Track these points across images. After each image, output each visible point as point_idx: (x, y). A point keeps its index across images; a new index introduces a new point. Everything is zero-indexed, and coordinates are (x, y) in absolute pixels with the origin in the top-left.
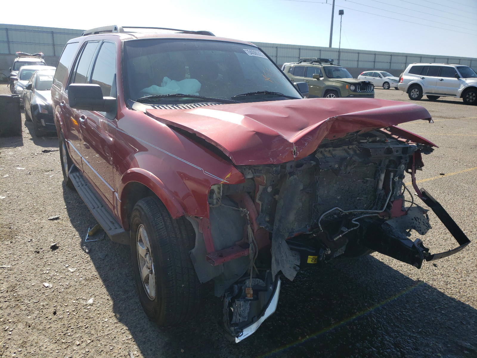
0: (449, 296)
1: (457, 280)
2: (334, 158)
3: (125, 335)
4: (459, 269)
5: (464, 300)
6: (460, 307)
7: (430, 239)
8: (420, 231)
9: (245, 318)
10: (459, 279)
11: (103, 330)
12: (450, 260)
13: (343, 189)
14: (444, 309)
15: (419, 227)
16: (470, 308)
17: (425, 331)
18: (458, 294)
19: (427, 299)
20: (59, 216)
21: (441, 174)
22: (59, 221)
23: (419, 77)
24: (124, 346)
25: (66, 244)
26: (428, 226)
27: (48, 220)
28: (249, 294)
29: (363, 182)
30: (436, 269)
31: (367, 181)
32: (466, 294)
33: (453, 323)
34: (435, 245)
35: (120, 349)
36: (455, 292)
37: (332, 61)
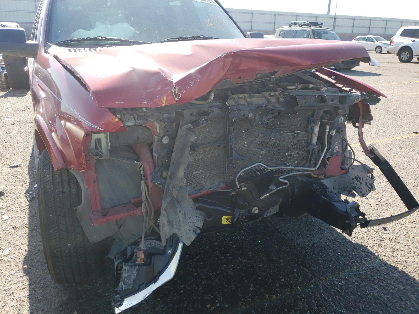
0: (393, 265)
1: (407, 247)
2: (249, 106)
3: (24, 290)
4: (412, 234)
5: (409, 271)
6: (403, 280)
7: (387, 200)
8: (361, 192)
9: (130, 285)
10: (409, 246)
11: (4, 284)
12: (404, 224)
13: (268, 143)
14: (384, 280)
15: (360, 188)
16: (414, 281)
17: (355, 306)
18: (404, 263)
19: (365, 267)
20: (20, 164)
21: (414, 133)
22: (18, 168)
23: (410, 40)
24: (18, 303)
25: (13, 191)
26: (370, 187)
27: (9, 167)
28: (139, 258)
29: (292, 135)
30: (385, 233)
31: (298, 134)
32: (413, 264)
33: (390, 298)
34: (390, 207)
35: (12, 306)
36: (401, 260)
37: (321, 24)
